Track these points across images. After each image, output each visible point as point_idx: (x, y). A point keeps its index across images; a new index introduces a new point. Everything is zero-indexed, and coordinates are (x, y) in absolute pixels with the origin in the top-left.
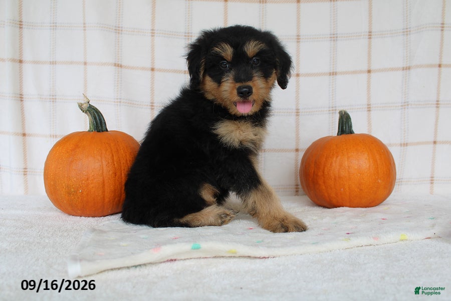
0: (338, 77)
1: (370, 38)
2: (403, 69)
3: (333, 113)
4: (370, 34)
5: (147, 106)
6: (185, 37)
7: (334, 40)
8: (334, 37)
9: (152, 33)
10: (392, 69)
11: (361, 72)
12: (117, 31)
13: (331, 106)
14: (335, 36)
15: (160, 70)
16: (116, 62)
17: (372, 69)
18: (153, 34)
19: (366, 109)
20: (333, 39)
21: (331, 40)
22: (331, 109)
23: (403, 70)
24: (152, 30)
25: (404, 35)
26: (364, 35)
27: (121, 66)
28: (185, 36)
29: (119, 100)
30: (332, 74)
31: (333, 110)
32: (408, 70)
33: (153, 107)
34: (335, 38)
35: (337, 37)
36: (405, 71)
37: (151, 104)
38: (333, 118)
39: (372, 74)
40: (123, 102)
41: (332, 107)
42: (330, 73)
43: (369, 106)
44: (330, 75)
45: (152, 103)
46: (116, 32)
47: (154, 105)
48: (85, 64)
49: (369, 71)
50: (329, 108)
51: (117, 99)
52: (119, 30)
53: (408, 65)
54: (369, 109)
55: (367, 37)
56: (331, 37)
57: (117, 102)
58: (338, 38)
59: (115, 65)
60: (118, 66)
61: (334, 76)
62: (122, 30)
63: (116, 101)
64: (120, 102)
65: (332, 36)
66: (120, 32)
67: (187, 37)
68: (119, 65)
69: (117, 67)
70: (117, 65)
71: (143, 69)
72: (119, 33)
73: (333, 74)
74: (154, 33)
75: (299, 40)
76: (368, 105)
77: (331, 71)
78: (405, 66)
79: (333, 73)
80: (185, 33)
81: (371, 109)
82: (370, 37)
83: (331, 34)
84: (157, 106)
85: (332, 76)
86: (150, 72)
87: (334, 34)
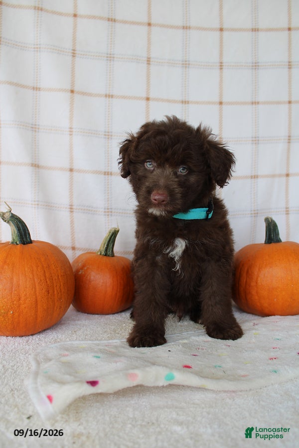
0: (260, 180)
3: (255, 216)
4: (290, 138)
5: (66, 208)
6: (105, 137)
7: (256, 144)
9: (70, 131)
11: (280, 175)
12: (34, 129)
13: (253, 209)
14: (257, 139)
15: (79, 171)
16: (34, 162)
17: (290, 173)
18: (71, 133)
19: (285, 213)
20: (255, 142)
21: (253, 143)
22: (253, 212)
24: (71, 128)
26: (283, 139)
27: (39, 166)
28: (105, 135)
29: (36, 203)
31: (255, 214)
33: (72, 210)
34: (257, 141)
35: (258, 140)
38: (254, 221)
39: (291, 178)
40: (41, 205)
42: (252, 176)
43: (287, 210)
45: (71, 206)
46: (32, 130)
47: (74, 207)
48: (0, 163)
49: (288, 175)
50: (251, 211)
51: (35, 201)
52: (36, 128)
54: (287, 212)
55: (287, 141)
58: (260, 142)
59: (32, 165)
61: (256, 179)
62: (39, 128)
63: (34, 203)
64: (38, 205)
66: (37, 130)
67: (107, 137)
68: (37, 165)
69: (34, 168)
70: (34, 165)
71: (62, 169)
72: (35, 131)
73: (254, 178)
74: (72, 131)
76: (287, 208)
77: (253, 174)
79: (255, 176)
80: (105, 132)
81: (290, 212)
82: (289, 141)
83: (252, 137)
84: (76, 209)
85: (253, 179)
86: (68, 173)
87: (255, 138)
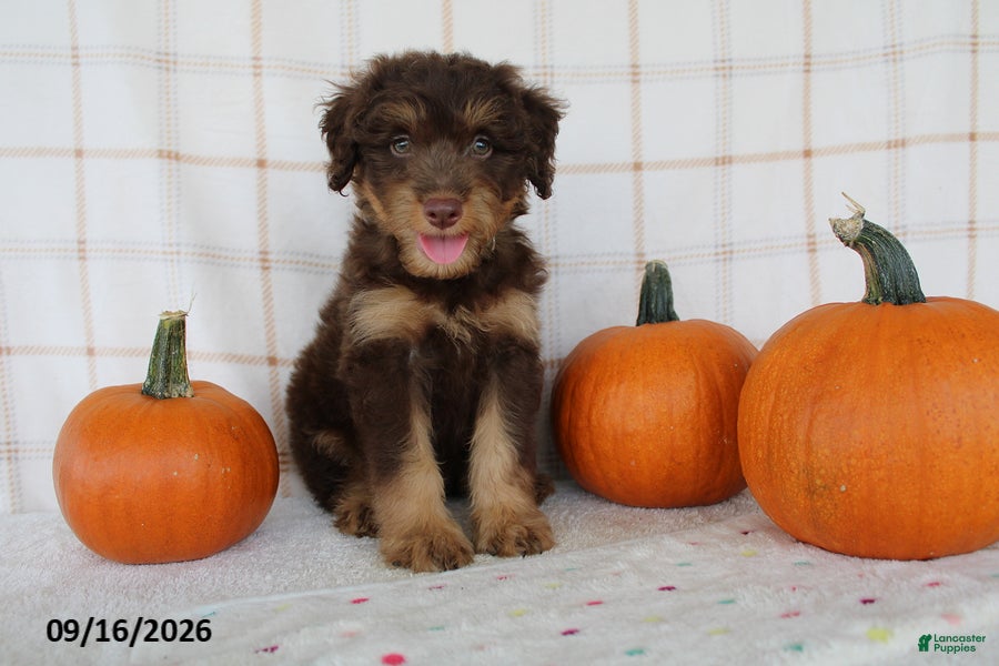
0: (736, 168)
1: (808, 71)
2: (890, 145)
3: (725, 260)
4: (808, 60)
5: (251, 260)
6: (342, 78)
7: (724, 76)
8: (724, 69)
9: (255, 67)
10: (863, 147)
11: (788, 155)
12: (165, 65)
13: (720, 242)
14: (727, 64)
15: (280, 166)
16: (165, 147)
17: (813, 149)
18: (258, 71)
19: (805, 248)
20: (721, 72)
21: (717, 76)
22: (720, 250)
23: (889, 147)
24: (255, 59)
25: (887, 61)
26: (794, 64)
27: (177, 157)
28: (343, 74)
29: (175, 249)
30: (720, 162)
31: (724, 253)
32: (900, 149)
33: (267, 265)
34: (727, 71)
35: (731, 68)
36: (893, 150)
37: (261, 256)
38: (725, 271)
39: (815, 160)
40: (187, 254)
41: (724, 246)
42: (717, 159)
43: (812, 240)
44: (717, 164)
45: (264, 253)
46: (160, 68)
47: (270, 257)
48: (79, 153)
49: (807, 154)
50: (716, 247)
51: (171, 245)
52: (167, 62)
53: (900, 137)
54: (812, 247)
55: (802, 67)
56: (717, 69)
57: (172, 253)
58: (734, 71)
59: (160, 154)
60: (169, 157)
61: (727, 166)
62: (175, 63)
63: (168, 250)
64: (178, 253)
65: (720, 65)
66: (172, 66)
68: (173, 155)
69: (167, 160)
70: (165, 154)
71: (238, 162)
72: (168, 69)
73: (724, 163)
74: (260, 67)
75: (636, 78)
76: (809, 236)
77: (720, 155)
78: (893, 138)
79: (724, 158)
80: (343, 67)
81: (818, 247)
82: (807, 67)
83: (715, 61)
84: (277, 261)
85: (720, 168)
86: (254, 171)
87: (723, 61)
